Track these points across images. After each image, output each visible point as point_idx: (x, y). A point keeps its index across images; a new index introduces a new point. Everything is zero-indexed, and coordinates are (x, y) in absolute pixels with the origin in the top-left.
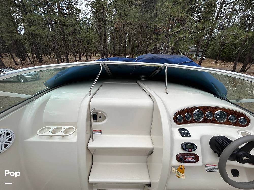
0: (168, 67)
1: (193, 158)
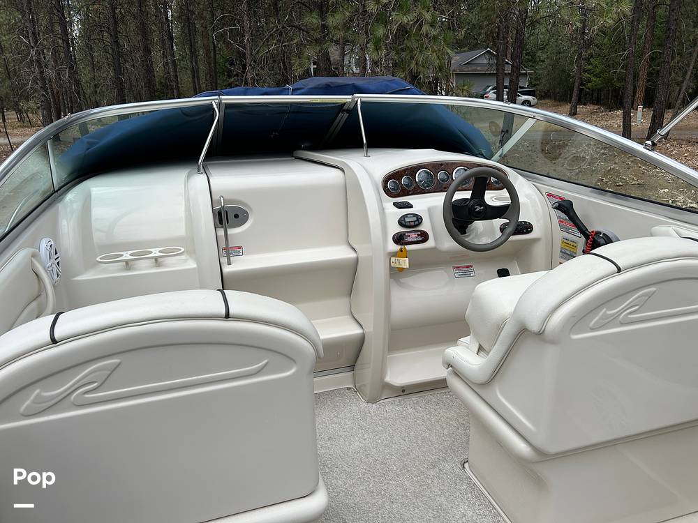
0: (362, 102)
1: (418, 235)
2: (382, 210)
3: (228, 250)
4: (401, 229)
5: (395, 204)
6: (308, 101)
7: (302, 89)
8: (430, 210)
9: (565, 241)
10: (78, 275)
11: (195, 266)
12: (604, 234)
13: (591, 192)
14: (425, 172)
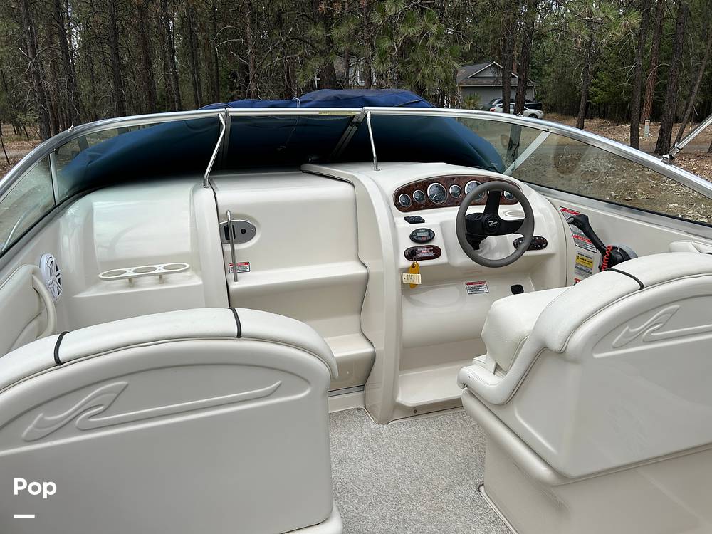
0: (372, 115)
2: (394, 225)
3: (235, 267)
4: (413, 245)
5: (406, 219)
6: (317, 113)
7: (310, 101)
8: (442, 225)
9: (580, 257)
10: (79, 293)
11: (200, 282)
12: (621, 249)
13: (606, 206)
14: (437, 186)
